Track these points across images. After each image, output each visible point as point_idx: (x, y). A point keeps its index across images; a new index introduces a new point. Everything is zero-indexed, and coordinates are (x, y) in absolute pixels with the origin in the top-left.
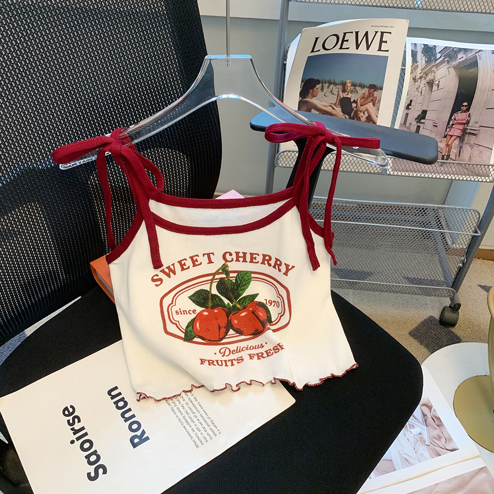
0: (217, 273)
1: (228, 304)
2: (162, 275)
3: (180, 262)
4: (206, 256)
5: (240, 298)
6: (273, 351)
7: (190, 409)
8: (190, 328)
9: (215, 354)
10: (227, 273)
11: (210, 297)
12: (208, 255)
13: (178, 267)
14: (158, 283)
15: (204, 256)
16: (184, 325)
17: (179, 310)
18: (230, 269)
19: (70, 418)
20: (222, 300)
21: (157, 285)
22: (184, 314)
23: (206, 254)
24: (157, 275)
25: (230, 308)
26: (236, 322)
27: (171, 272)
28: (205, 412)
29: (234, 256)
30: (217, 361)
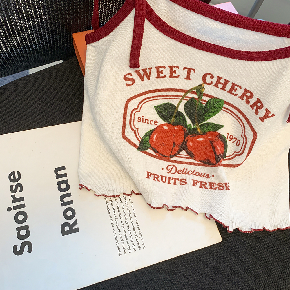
0: (191, 91)
1: (190, 125)
2: (135, 76)
3: (158, 68)
4: (186, 70)
5: (203, 123)
6: (217, 186)
7: (125, 213)
8: (147, 138)
9: (163, 169)
10: (201, 94)
11: (175, 113)
12: (189, 70)
13: (154, 73)
14: (130, 83)
15: (184, 69)
16: (142, 134)
17: (142, 118)
18: (205, 92)
19: (14, 184)
20: (185, 120)
21: (128, 85)
22: (145, 122)
23: (187, 68)
24: (131, 74)
25: (190, 129)
26: (191, 144)
27: (145, 76)
28: (137, 221)
29: (215, 81)
30: (162, 177)
